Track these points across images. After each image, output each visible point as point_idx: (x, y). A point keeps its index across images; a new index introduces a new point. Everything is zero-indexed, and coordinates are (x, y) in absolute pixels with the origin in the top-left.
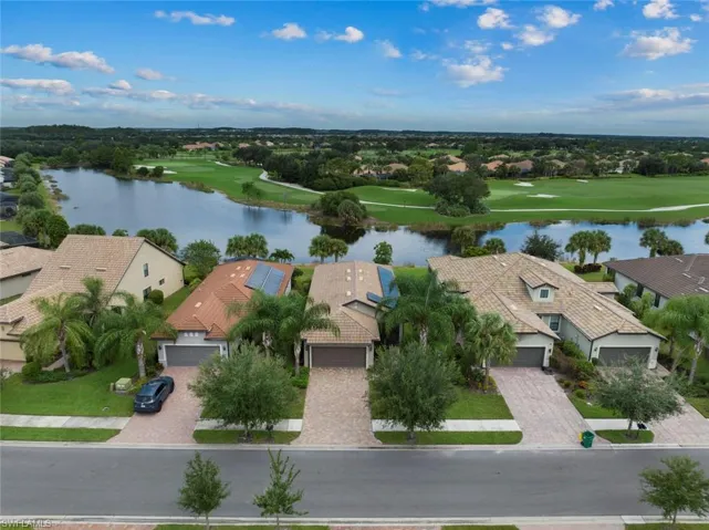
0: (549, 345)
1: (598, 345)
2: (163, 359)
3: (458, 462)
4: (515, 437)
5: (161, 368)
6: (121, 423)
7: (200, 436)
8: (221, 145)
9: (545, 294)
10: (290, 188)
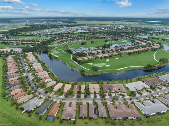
3: (88, 99)
7: (77, 98)
9: (95, 89)
10: (76, 64)
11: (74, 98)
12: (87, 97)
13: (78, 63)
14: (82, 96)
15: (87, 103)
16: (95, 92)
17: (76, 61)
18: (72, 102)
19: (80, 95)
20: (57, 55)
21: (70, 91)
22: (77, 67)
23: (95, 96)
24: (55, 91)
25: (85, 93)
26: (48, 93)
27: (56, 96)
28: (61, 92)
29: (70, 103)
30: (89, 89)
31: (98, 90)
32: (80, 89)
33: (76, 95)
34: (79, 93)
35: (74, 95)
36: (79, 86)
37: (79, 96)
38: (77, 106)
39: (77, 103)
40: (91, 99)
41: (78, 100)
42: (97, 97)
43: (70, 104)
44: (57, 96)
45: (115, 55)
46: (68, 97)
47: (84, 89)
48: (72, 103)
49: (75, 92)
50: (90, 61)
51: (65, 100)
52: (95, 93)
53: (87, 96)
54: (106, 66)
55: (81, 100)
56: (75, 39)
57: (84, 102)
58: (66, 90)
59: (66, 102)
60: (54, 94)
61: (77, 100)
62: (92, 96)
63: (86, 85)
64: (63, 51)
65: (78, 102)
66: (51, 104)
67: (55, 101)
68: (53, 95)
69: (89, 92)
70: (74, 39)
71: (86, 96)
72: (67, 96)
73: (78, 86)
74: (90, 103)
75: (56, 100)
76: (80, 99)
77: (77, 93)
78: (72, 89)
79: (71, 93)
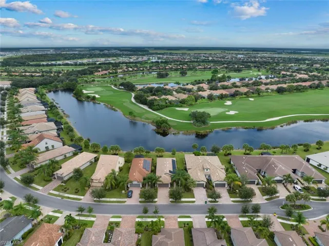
0: (205, 183)
1: (215, 183)
2: (129, 186)
3: (186, 206)
4: (194, 202)
5: (129, 188)
6: (126, 200)
7: (140, 202)
8: (111, 71)
9: (207, 170)
10: (144, 109)
11: (129, 202)
12: (183, 200)
13: (149, 108)
14: (163, 197)
15: (184, 223)
16: (209, 181)
17: (143, 103)
18: (120, 220)
19: (152, 190)
20: (96, 93)
21: (118, 178)
22: (147, 115)
23: (214, 196)
24: (60, 178)
25: (172, 185)
26: (34, 185)
27: (61, 194)
28: (82, 180)
29: (111, 223)
30: (186, 169)
31: (219, 175)
32: (154, 171)
33: (136, 192)
34: (151, 183)
35: (132, 192)
36: (149, 160)
37: (148, 197)
38: (139, 240)
39: (139, 224)
40: (198, 209)
41: (146, 211)
42: (221, 201)
43: (112, 228)
44: (63, 197)
45: (245, 94)
46: (108, 199)
47: (170, 171)
48: (117, 224)
49: (135, 183)
50: (183, 103)
51: (90, 211)
52: (209, 185)
53: (180, 198)
54: (227, 113)
55: (156, 212)
56: (143, 70)
57: (172, 221)
58: (100, 175)
59: (93, 219)
60: (55, 190)
61: (142, 210)
62: (200, 196)
63: (174, 159)
64: (114, 88)
65: (144, 220)
66: (29, 227)
67: (51, 214)
68: (51, 192)
69: (186, 180)
70: (141, 70)
71: (175, 197)
72: (103, 197)
73: (145, 161)
74: (196, 225)
75: (54, 212)
76: (151, 210)
77: (144, 185)
78: (124, 170)
79: (117, 185)
